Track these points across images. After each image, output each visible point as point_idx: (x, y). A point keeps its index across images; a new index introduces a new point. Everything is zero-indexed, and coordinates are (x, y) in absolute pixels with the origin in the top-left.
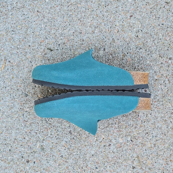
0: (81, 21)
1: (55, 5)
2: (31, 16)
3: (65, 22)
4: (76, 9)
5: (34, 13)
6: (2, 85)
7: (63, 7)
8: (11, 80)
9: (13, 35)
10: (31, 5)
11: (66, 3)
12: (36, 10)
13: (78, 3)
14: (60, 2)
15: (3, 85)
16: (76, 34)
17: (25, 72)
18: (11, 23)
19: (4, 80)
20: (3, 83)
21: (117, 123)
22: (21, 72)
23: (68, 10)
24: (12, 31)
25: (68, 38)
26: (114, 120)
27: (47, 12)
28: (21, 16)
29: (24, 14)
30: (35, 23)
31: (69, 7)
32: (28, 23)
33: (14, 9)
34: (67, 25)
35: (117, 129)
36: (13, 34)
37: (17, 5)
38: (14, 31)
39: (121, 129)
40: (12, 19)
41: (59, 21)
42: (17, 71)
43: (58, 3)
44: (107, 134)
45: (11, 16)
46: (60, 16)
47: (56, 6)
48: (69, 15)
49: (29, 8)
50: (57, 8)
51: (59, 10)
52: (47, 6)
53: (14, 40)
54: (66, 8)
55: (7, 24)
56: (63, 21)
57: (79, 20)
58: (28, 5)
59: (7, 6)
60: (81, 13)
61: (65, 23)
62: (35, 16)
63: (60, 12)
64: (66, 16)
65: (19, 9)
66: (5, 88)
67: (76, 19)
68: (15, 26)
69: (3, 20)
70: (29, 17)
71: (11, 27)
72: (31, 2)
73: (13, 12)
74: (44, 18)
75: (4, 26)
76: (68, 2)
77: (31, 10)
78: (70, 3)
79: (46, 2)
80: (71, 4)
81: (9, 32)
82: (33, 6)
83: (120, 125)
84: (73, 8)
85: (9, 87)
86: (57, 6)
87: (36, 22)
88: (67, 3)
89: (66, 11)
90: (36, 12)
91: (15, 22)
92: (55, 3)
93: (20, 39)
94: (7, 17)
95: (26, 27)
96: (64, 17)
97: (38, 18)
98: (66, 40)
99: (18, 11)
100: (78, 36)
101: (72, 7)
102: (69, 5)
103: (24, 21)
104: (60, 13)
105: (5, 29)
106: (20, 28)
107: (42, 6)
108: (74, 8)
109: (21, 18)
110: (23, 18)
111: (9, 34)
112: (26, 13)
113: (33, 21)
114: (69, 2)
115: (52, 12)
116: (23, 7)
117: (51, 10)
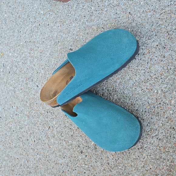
0: (169, 34)
1: (148, 9)
2: (123, 17)
3: (152, 31)
4: (168, 18)
5: (126, 14)
7: (155, 14)
10: (125, 4)
12: (129, 11)
13: (172, 13)
14: (154, 7)
16: (159, 48)
18: (104, 19)
21: (170, 161)
23: (160, 18)
24: (102, 28)
25: (150, 50)
26: (168, 156)
27: (138, 16)
28: (114, 15)
29: (117, 13)
30: (123, 24)
31: (162, 15)
32: (117, 23)
33: (110, 6)
35: (168, 167)
37: (113, 2)
39: (172, 169)
40: (106, 16)
41: (147, 28)
43: (152, 8)
44: (156, 166)
45: (105, 13)
46: (149, 23)
47: (148, 11)
48: (158, 24)
49: (123, 7)
50: (149, 13)
51: (150, 17)
52: (140, 9)
54: (157, 16)
55: (100, 19)
56: (150, 30)
57: (167, 32)
58: (122, 5)
59: (105, 2)
60: (172, 26)
61: (151, 32)
62: (126, 17)
64: (155, 24)
65: (114, 6)
67: (164, 30)
68: (106, 23)
69: (98, 15)
70: (120, 17)
71: (102, 24)
72: (126, 2)
73: (108, 9)
74: (133, 21)
75: (97, 21)
77: (124, 10)
78: (164, 11)
79: (140, 4)
81: (100, 28)
82: (127, 6)
83: (172, 164)
86: (150, 12)
87: (125, 24)
88: (161, 9)
89: (157, 19)
90: (128, 13)
91: (107, 19)
92: (149, 8)
94: (102, 12)
95: (115, 26)
96: (153, 25)
97: (128, 20)
98: (148, 51)
99: (113, 9)
100: (160, 50)
101: (165, 16)
102: (162, 13)
103: (115, 20)
104: (150, 20)
105: (98, 24)
106: (109, 27)
107: (135, 8)
108: (167, 18)
109: (113, 16)
110: (115, 17)
111: (99, 30)
112: (118, 12)
113: (122, 23)
114: (164, 9)
115: (143, 17)
116: (118, 6)
117: (143, 14)
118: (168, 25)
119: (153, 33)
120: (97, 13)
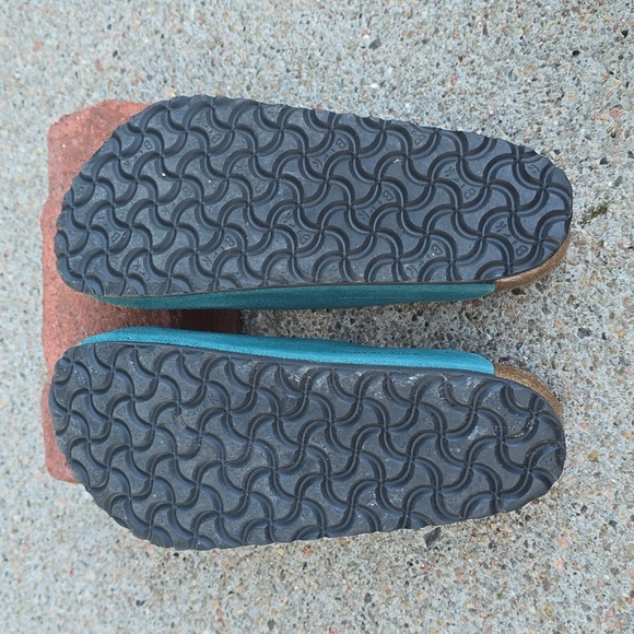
0: (574, 9)
1: (443, 84)
3: (534, 80)
6: (590, 531)
7: (473, 57)
8: (597, 475)
9: (432, 324)
11: (468, 34)
14: (448, 56)
15: (589, 525)
16: (616, 58)
17: (607, 388)
19: (573, 505)
20: (582, 518)
22: (595, 404)
23: (499, 39)
24: (414, 318)
25: (605, 103)
31: (489, 29)
34: (548, 78)
36: (427, 324)
38: (420, 314)
41: (509, 102)
42: (580, 418)
43: (445, 67)
46: (495, 89)
47: (449, 85)
48: (517, 50)
50: (459, 82)
51: (473, 80)
53: (450, 338)
54: (484, 46)
56: (523, 88)
57: (565, 13)
61: (535, 84)
63: (481, 81)
64: (512, 63)
66: (610, 528)
67: (551, 28)
69: (357, 323)
71: (397, 314)
75: (378, 337)
76: (469, 25)
78: (478, 18)
80: (486, 16)
81: (410, 332)
84: (502, 16)
85: (622, 508)
86: (456, 77)
88: (468, 29)
89: (498, 50)
92: (439, 79)
93: (463, 309)
96: (511, 73)
98: (606, 115)
100: (626, 55)
101: (500, 15)
102: (485, 26)
104: (485, 84)
105: (389, 337)
111: (416, 339)
114: (474, 18)
115: (459, 111)
117: (450, 110)
118: (539, 5)
119: (542, 77)
120: (349, 325)
